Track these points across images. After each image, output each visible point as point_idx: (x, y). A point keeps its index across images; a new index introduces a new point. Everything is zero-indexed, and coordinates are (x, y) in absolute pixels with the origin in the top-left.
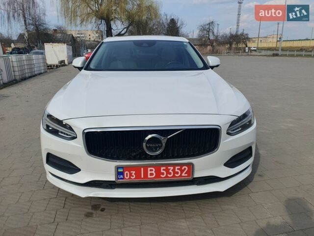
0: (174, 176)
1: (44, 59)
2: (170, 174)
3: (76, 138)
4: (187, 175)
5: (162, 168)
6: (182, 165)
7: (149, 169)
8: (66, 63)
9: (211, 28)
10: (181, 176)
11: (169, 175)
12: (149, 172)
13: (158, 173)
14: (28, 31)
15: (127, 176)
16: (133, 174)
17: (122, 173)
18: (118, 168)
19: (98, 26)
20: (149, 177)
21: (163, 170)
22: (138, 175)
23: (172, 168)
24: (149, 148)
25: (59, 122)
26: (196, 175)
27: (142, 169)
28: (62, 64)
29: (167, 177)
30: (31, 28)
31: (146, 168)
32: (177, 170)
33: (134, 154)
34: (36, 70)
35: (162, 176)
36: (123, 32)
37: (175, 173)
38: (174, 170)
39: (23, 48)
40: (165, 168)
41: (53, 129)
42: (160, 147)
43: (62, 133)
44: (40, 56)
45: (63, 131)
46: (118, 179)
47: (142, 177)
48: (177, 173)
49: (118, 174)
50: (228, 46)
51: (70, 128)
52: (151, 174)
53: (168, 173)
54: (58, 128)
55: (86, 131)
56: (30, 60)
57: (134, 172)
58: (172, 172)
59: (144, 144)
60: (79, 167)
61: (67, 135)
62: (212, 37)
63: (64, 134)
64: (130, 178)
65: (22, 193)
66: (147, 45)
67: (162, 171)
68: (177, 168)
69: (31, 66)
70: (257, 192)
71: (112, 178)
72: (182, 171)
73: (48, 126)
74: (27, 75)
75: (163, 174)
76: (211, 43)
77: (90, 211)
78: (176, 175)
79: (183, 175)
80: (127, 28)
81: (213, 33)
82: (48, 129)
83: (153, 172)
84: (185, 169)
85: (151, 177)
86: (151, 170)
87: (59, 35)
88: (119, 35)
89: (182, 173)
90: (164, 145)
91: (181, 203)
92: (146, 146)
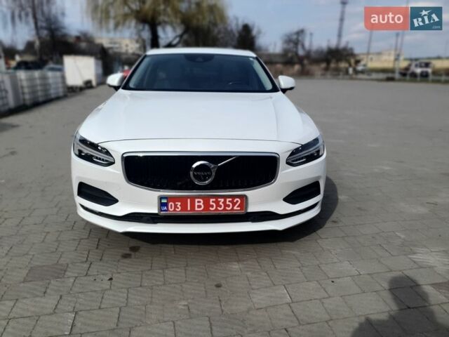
0: (225, 209)
1: (63, 78)
2: (221, 206)
3: (114, 163)
4: (239, 208)
5: (211, 200)
6: (233, 197)
7: (197, 200)
8: (94, 83)
9: (300, 38)
10: (232, 209)
11: (219, 208)
12: (197, 204)
13: (207, 205)
14: (40, 38)
15: (171, 208)
16: (178, 206)
17: (166, 205)
18: (161, 198)
19: (139, 33)
20: (196, 209)
21: (213, 202)
22: (184, 207)
23: (222, 200)
24: (197, 177)
25: (94, 146)
26: (251, 209)
27: (189, 200)
28: (88, 85)
29: (216, 210)
30: (45, 33)
31: (193, 198)
32: (228, 203)
33: (179, 183)
34: (53, 93)
35: (211, 209)
36: (175, 42)
37: (226, 205)
38: (224, 203)
39: (32, 63)
40: (214, 200)
41: (86, 154)
42: (210, 176)
43: (97, 158)
44: (58, 74)
45: (99, 156)
46: (161, 211)
47: (189, 209)
48: (229, 206)
49: (162, 205)
50: (323, 65)
51: (107, 153)
52: (199, 207)
53: (218, 205)
54: (93, 153)
55: (125, 155)
56: (44, 78)
57: (179, 204)
58: (222, 205)
59: (191, 173)
60: (117, 198)
61: (103, 160)
62: (301, 52)
63: (100, 159)
64: (175, 210)
65: (48, 233)
66: (201, 60)
67: (211, 203)
68: (228, 200)
69: (46, 86)
70: (327, 238)
71: (154, 210)
72: (234, 204)
73: (80, 152)
74: (41, 99)
75: (212, 206)
76: (300, 60)
77: (128, 252)
78: (227, 208)
79: (235, 208)
80: (181, 36)
81: (303, 46)
82: (80, 155)
83: (201, 204)
84: (237, 201)
85: (199, 209)
86: (199, 202)
87: (83, 45)
88: (169, 46)
89: (233, 206)
90: (214, 174)
91: (235, 246)
92: (194, 174)
